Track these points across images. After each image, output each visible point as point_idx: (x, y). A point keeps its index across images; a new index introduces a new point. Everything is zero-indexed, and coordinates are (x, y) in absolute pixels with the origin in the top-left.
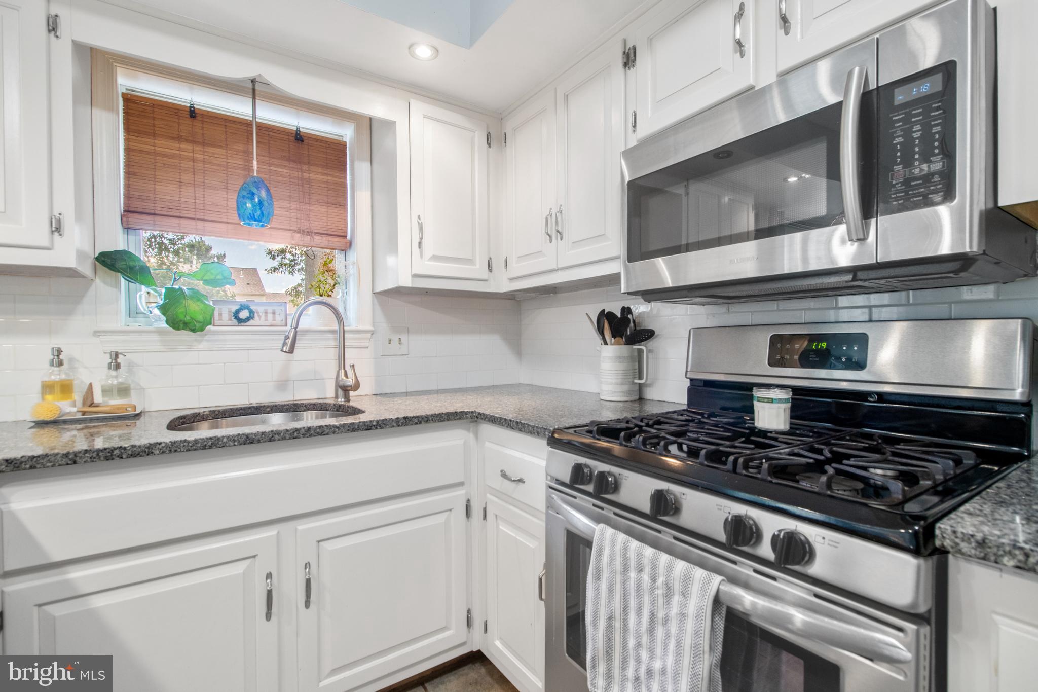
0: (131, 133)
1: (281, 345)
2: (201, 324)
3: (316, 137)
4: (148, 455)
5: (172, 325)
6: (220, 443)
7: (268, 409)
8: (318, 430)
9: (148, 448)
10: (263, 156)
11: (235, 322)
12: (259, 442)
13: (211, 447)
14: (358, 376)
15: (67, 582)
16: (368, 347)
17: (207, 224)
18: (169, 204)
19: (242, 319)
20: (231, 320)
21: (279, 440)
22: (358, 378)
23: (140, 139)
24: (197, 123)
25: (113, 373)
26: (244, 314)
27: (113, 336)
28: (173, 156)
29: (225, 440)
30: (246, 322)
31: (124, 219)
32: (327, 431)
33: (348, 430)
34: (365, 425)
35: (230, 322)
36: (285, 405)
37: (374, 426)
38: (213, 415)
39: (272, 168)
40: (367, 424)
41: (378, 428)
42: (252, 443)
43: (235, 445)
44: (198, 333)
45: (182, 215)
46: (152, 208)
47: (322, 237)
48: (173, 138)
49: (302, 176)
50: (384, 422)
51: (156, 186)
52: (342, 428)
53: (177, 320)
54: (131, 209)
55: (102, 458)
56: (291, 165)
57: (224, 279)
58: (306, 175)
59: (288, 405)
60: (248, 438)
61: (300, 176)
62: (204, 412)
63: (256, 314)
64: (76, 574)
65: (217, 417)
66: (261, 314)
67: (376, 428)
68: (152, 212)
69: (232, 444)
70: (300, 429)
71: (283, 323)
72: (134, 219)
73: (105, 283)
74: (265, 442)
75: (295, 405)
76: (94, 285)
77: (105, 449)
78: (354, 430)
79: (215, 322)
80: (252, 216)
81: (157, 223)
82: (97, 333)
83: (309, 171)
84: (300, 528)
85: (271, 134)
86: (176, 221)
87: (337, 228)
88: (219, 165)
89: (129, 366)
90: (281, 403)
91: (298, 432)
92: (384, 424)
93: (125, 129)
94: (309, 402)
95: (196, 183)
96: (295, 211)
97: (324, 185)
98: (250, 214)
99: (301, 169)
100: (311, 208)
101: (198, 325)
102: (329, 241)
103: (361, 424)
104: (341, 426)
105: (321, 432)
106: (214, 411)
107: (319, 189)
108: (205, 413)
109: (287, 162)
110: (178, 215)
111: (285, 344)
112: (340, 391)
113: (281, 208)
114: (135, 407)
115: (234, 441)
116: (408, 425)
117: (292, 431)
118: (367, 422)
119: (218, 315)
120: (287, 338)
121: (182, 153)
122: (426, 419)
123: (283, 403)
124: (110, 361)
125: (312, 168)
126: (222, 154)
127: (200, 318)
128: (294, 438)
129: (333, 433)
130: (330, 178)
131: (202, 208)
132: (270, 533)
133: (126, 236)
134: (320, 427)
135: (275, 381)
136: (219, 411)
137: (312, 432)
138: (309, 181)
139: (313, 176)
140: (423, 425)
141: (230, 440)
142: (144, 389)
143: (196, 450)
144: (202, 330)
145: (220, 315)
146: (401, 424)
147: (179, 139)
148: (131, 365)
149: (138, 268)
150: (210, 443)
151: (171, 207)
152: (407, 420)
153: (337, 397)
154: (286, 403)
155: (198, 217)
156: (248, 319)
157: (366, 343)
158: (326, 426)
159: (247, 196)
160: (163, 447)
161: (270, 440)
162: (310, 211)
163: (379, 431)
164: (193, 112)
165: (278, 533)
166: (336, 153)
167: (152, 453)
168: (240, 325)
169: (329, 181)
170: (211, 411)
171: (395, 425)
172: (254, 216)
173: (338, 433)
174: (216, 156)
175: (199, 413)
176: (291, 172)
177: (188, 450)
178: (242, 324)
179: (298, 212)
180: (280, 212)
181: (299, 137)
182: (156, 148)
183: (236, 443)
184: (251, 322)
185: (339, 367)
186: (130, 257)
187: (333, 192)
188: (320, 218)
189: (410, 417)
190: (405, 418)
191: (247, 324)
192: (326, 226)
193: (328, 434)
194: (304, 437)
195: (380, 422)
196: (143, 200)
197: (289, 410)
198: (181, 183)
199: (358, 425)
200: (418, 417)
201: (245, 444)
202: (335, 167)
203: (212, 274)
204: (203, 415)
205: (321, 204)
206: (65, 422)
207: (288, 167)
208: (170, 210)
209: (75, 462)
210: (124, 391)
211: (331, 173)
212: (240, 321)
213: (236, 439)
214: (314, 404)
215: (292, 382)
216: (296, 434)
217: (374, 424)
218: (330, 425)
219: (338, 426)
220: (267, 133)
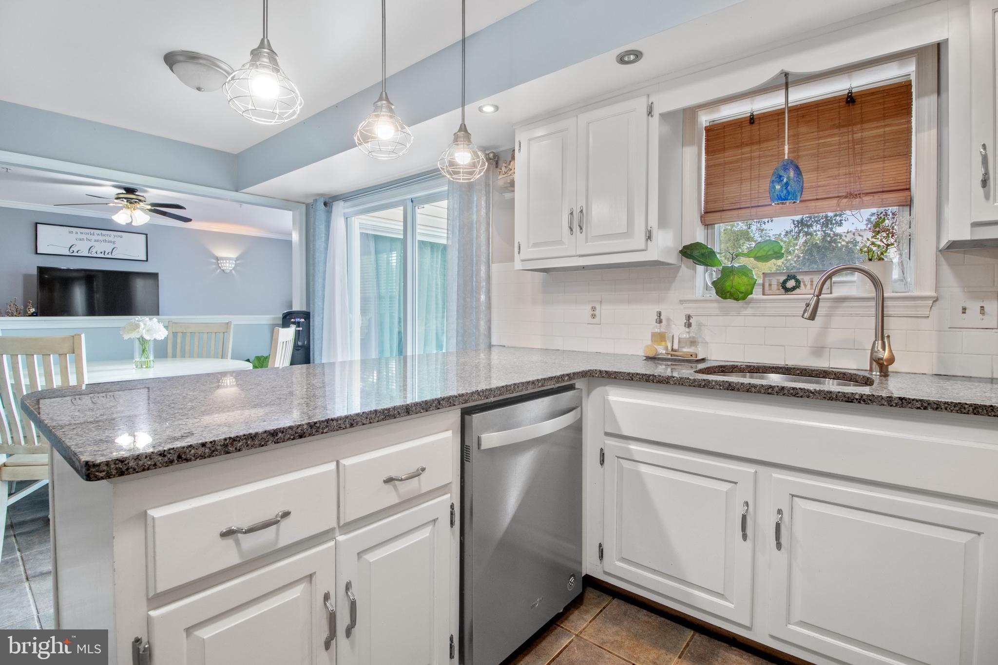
0: (710, 154)
1: (802, 312)
2: (743, 294)
3: (870, 91)
4: (667, 383)
5: (720, 295)
6: (710, 385)
7: (798, 372)
8: (792, 391)
9: (667, 379)
10: (813, 132)
11: (783, 291)
12: (738, 390)
13: (704, 387)
14: (892, 349)
15: (629, 450)
16: (928, 317)
17: (759, 209)
18: (733, 200)
19: (789, 288)
20: (779, 290)
21: (755, 392)
22: (893, 352)
23: (714, 156)
24: (755, 127)
25: (687, 330)
26: (791, 284)
27: (690, 304)
28: (737, 161)
29: (714, 383)
30: (792, 291)
31: (702, 219)
32: (801, 394)
33: (825, 398)
34: (845, 396)
35: (778, 291)
36: (814, 370)
37: (857, 399)
38: (749, 369)
39: (820, 141)
40: (847, 396)
41: (862, 402)
42: (733, 390)
43: (720, 389)
44: (740, 301)
45: (742, 207)
46: (721, 206)
47: (873, 196)
48: (737, 147)
49: (853, 137)
50: (871, 398)
51: (725, 189)
52: (817, 395)
53: (725, 291)
54: (708, 211)
55: (644, 380)
56: (841, 131)
57: (774, 254)
58: (858, 136)
59: (817, 371)
60: (730, 385)
61: (850, 139)
62: (741, 365)
63: (802, 283)
64: (634, 447)
65: (752, 371)
66: (806, 283)
67: (859, 402)
68: (721, 209)
69: (718, 388)
70: (775, 387)
71: (829, 292)
72: (710, 218)
73: (687, 267)
74: (743, 391)
75: (825, 372)
76: (681, 269)
77: (646, 375)
78: (831, 399)
79: (766, 292)
80: (779, 197)
81: (723, 217)
82: (682, 302)
83: (862, 129)
84: (774, 475)
85: (820, 108)
86: (736, 212)
87: (896, 181)
88: (772, 156)
89: (699, 326)
90: (810, 368)
91: (772, 389)
92: (870, 400)
93: (705, 153)
94: (839, 370)
95: (752, 177)
96: (845, 176)
97: (879, 140)
98: (777, 195)
99: (853, 131)
100: (863, 168)
101: (741, 295)
102: (882, 199)
103: (840, 394)
104: (816, 392)
105: (794, 394)
106: (750, 366)
107: (873, 145)
108: (742, 367)
109: (837, 130)
110: (739, 207)
111: (805, 311)
112: (874, 363)
113: (829, 177)
114: (697, 355)
115: (720, 385)
116: (905, 407)
117: (766, 387)
118: (847, 393)
119: (768, 285)
120: (808, 305)
121: (743, 156)
122: (935, 406)
123: (813, 368)
124: (685, 321)
125: (866, 126)
126: (774, 146)
127: (743, 289)
128: (768, 394)
129: (808, 397)
130: (887, 129)
131: (756, 197)
132: (750, 469)
133: (706, 231)
134: (794, 389)
135: (810, 347)
136: (754, 367)
137: (786, 391)
138: (861, 141)
139: (867, 134)
140: (930, 411)
141: (717, 384)
142: (708, 343)
143: (694, 386)
144: (744, 298)
145: (770, 285)
146: (894, 405)
147: (742, 145)
148: (700, 325)
149: (707, 253)
150: (703, 384)
151: (734, 202)
152: (903, 401)
153: (871, 370)
154: (816, 368)
155: (752, 205)
156: (794, 288)
157: (926, 312)
158: (800, 388)
159: (775, 180)
160: (675, 380)
161: (748, 391)
162: (862, 171)
163: (862, 406)
164: (752, 119)
165: (756, 472)
166: (897, 97)
167: (669, 382)
168: (787, 294)
169: (887, 132)
170: (747, 365)
171: (886, 403)
172: (781, 197)
173: (812, 398)
174: (769, 148)
175: (737, 366)
176: (841, 138)
177: (690, 386)
178: (789, 293)
179: (847, 176)
180: (828, 182)
181: (850, 99)
182: (725, 159)
183: (721, 388)
184: (797, 291)
185: (876, 337)
186: (701, 247)
187: (892, 143)
188: (873, 176)
189: (909, 399)
190: (901, 399)
191: (794, 292)
192: (882, 183)
193: (801, 397)
194: (777, 395)
195: (864, 397)
196: (715, 202)
197: (818, 376)
198: (741, 181)
199: (836, 395)
200: (921, 401)
201: (728, 390)
202: (893, 115)
203: (764, 251)
204: (741, 368)
205: (876, 160)
206: (659, 359)
207: (837, 134)
208: (733, 205)
209: (632, 379)
210: (693, 342)
211: (889, 123)
212: (787, 290)
213: (721, 384)
214: (844, 374)
215: (828, 349)
216: (770, 391)
217: (857, 397)
218: (804, 389)
219: (813, 391)
220: (816, 109)
